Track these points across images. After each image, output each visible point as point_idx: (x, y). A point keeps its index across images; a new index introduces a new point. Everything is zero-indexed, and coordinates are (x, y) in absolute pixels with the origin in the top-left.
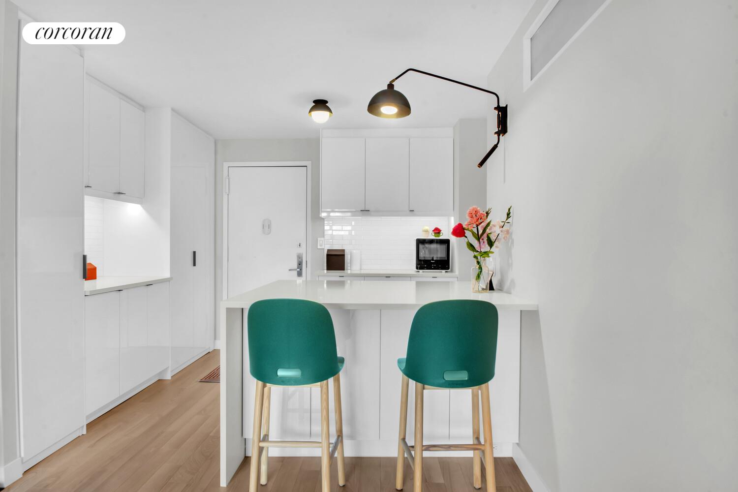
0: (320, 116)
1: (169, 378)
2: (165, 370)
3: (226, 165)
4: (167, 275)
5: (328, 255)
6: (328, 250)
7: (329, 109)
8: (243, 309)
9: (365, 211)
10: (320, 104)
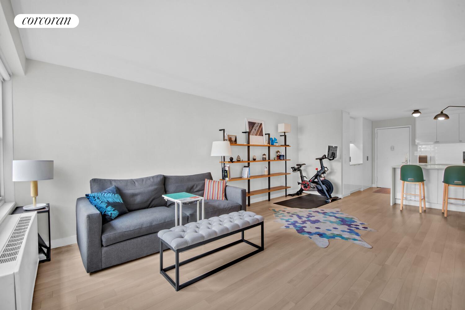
0: (416, 115)
1: (362, 190)
2: (361, 188)
3: (376, 129)
4: (362, 162)
5: (419, 158)
6: (419, 156)
7: (420, 112)
8: (395, 168)
9: (437, 142)
10: (416, 111)
